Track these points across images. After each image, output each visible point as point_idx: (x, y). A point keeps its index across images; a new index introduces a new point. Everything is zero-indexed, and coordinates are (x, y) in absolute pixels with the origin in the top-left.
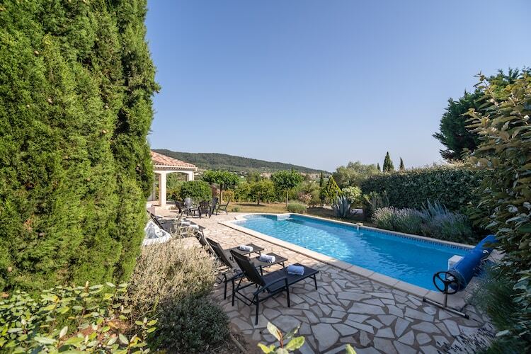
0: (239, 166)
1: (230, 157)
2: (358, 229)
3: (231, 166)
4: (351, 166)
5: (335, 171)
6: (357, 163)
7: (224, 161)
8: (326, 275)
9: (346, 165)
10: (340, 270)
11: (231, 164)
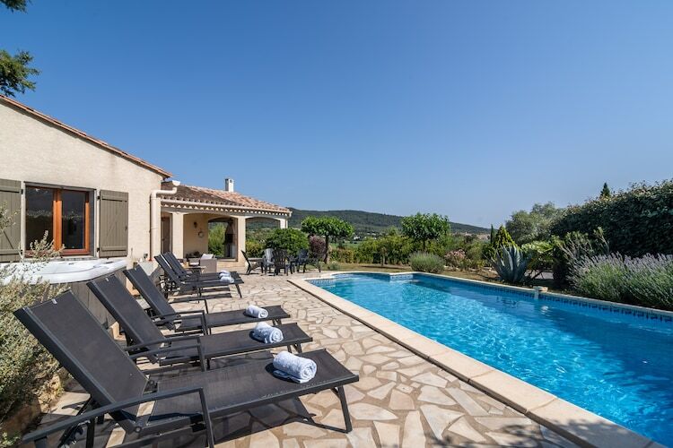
0: (379, 225)
1: (367, 214)
2: (536, 298)
3: (368, 226)
4: (538, 210)
5: (511, 219)
6: (547, 206)
7: (360, 219)
8: (408, 389)
9: (528, 211)
10: (452, 379)
11: (369, 223)
